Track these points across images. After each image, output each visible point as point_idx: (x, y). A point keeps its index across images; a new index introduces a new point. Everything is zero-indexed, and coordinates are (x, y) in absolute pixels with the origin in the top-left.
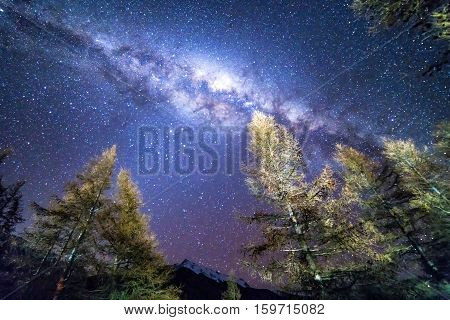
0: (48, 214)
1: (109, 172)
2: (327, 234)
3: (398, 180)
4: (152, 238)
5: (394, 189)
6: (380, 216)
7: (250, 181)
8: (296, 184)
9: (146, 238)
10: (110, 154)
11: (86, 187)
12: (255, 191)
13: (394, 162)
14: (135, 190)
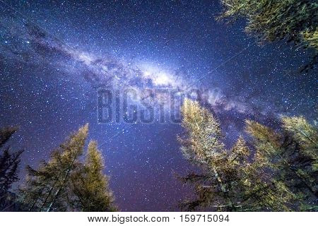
0: (37, 175)
1: (82, 143)
2: (247, 192)
3: (298, 147)
4: (111, 194)
5: (297, 154)
6: (289, 177)
7: (183, 149)
8: (218, 151)
9: (106, 194)
10: (84, 130)
11: (65, 154)
12: (187, 156)
13: (293, 133)
14: (99, 156)
